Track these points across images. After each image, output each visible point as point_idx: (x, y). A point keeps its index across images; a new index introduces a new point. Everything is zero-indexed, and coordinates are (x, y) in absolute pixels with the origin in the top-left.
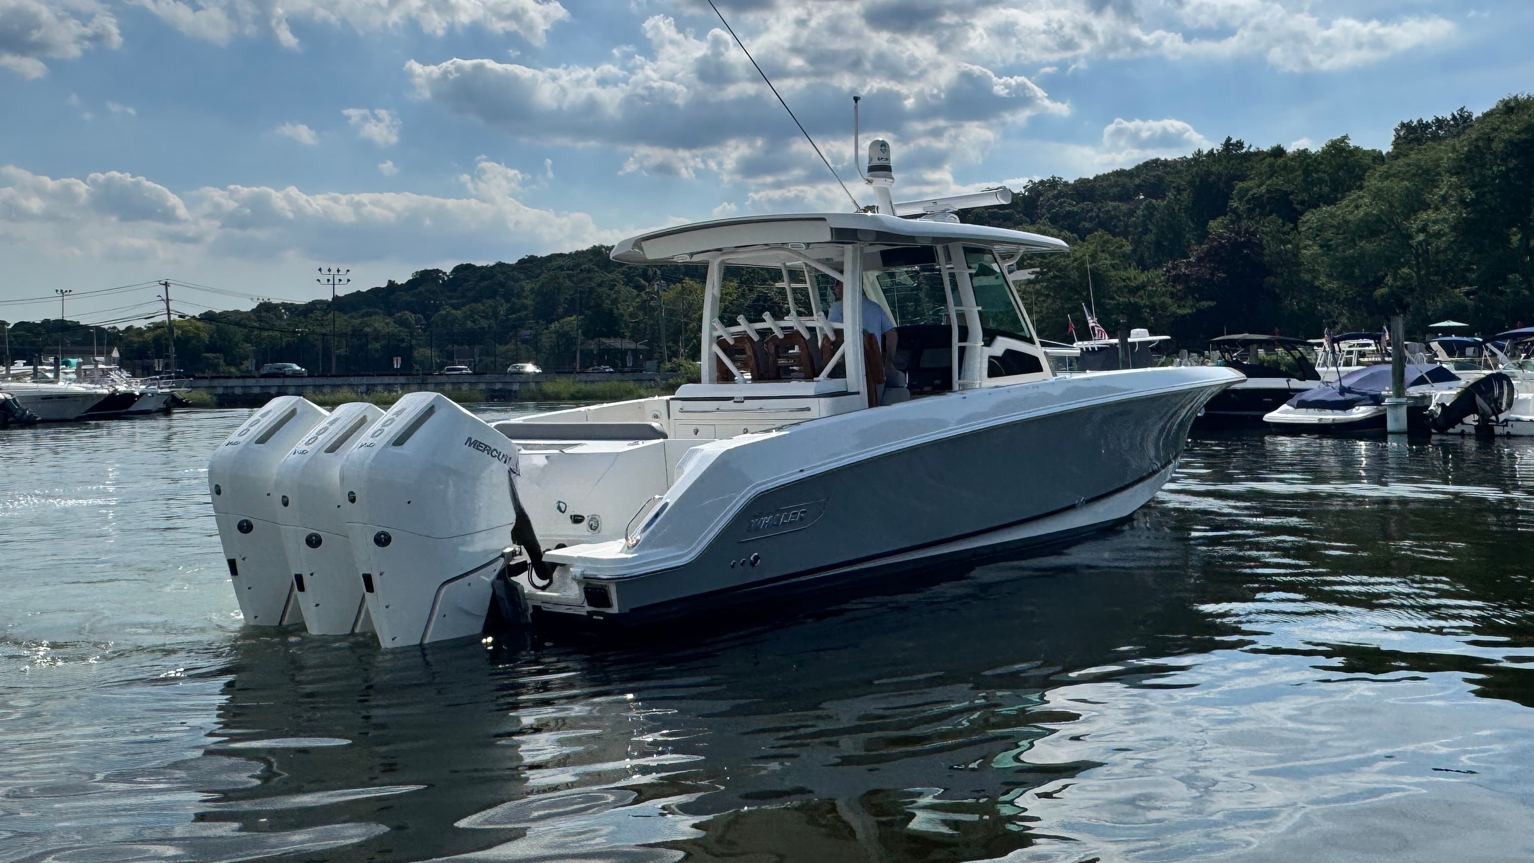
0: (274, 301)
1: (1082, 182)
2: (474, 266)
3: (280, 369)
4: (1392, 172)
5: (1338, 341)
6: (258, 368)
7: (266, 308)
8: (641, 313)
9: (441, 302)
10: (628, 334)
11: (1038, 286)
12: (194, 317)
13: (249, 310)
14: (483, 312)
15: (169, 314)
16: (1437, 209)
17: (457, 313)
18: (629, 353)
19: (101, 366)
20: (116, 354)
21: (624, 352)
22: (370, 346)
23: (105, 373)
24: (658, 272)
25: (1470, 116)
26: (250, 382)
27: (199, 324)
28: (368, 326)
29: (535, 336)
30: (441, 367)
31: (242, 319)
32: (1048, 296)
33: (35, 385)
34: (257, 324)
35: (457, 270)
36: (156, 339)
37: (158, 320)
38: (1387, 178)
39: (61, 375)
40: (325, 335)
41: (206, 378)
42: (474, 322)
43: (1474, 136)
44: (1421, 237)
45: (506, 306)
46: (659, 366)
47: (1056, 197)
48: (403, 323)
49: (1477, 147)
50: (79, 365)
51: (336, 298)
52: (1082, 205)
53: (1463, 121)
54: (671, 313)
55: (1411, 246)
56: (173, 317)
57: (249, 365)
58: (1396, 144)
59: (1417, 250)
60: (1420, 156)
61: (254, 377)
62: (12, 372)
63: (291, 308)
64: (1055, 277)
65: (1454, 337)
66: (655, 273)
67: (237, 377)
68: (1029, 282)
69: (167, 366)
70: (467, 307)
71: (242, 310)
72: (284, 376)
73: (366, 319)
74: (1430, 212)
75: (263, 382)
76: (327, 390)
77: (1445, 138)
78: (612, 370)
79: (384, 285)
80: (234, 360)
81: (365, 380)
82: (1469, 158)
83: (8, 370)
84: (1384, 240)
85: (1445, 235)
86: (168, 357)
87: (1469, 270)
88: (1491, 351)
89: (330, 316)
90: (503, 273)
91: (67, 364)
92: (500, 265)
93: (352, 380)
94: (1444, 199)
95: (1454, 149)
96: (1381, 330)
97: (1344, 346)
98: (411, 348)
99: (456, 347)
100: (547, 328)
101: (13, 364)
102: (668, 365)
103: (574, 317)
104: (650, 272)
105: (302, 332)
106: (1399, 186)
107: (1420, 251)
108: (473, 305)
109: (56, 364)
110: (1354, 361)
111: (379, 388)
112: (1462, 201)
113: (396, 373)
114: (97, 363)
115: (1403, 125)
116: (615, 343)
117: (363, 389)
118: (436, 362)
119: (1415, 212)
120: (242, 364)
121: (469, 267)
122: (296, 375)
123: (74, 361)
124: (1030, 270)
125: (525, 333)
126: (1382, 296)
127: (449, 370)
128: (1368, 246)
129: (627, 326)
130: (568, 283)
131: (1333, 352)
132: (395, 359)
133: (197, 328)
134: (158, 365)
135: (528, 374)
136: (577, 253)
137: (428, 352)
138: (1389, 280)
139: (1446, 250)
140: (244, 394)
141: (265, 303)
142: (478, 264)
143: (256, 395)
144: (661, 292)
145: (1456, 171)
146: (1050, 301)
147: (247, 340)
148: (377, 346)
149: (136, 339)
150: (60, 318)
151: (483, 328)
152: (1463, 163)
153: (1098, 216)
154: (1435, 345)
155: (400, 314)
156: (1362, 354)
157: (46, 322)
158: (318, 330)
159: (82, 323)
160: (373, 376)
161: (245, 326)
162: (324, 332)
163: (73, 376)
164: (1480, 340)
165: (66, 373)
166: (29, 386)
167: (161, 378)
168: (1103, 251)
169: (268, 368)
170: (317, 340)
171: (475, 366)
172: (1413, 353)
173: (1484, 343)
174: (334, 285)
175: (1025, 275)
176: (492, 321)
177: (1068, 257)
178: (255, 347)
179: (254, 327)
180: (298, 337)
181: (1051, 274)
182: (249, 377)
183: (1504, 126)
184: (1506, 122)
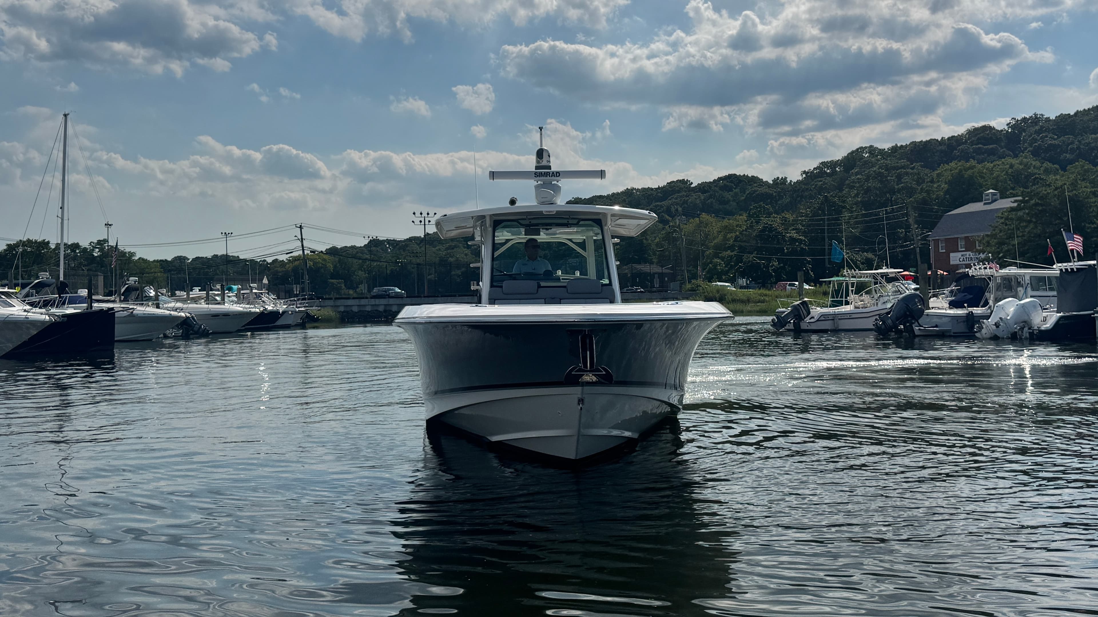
0: (381, 239)
1: (1063, 118)
3: (384, 291)
6: (370, 290)
7: (374, 243)
8: (666, 244)
10: (655, 260)
11: (1020, 213)
12: (322, 252)
13: (362, 245)
15: (303, 250)
18: (656, 276)
19: (254, 291)
20: (265, 281)
21: (652, 275)
22: (453, 273)
23: (258, 296)
24: (680, 209)
26: (363, 302)
27: (325, 257)
28: (452, 257)
31: (357, 252)
32: (1030, 222)
33: (207, 306)
34: (368, 257)
36: (295, 270)
37: (295, 254)
39: (226, 299)
40: (419, 264)
41: (331, 299)
46: (681, 287)
47: (1038, 132)
50: (239, 290)
51: (427, 235)
52: (1062, 138)
54: (690, 243)
56: (306, 252)
57: (363, 288)
61: (367, 298)
62: (191, 296)
63: (393, 243)
64: (1036, 204)
66: (677, 210)
67: (354, 298)
68: (1012, 209)
69: (303, 290)
71: (357, 246)
72: (389, 296)
75: (373, 302)
78: (642, 290)
80: (352, 285)
81: (449, 300)
83: (188, 294)
86: (303, 283)
89: (423, 249)
91: (230, 289)
93: (440, 300)
101: (192, 290)
102: (688, 286)
104: (673, 209)
105: (401, 263)
109: (223, 289)
114: (252, 288)
116: (645, 268)
120: (358, 287)
122: (398, 296)
123: (235, 287)
124: (1013, 199)
129: (655, 254)
132: (472, 282)
133: (324, 260)
134: (296, 290)
136: (613, 194)
140: (360, 311)
141: (374, 240)
143: (368, 312)
144: (682, 226)
146: (1032, 226)
147: (361, 268)
148: (459, 272)
149: (279, 269)
150: (225, 253)
153: (1078, 148)
157: (216, 256)
158: (414, 260)
159: (241, 257)
160: (455, 296)
161: (359, 258)
162: (418, 261)
163: (235, 299)
165: (229, 297)
166: (203, 306)
167: (298, 300)
168: (1084, 180)
169: (377, 290)
170: (413, 268)
174: (425, 225)
175: (1007, 203)
176: (547, 252)
177: (1049, 185)
178: (367, 275)
179: (366, 259)
180: (399, 266)
181: (1033, 202)
182: (363, 298)
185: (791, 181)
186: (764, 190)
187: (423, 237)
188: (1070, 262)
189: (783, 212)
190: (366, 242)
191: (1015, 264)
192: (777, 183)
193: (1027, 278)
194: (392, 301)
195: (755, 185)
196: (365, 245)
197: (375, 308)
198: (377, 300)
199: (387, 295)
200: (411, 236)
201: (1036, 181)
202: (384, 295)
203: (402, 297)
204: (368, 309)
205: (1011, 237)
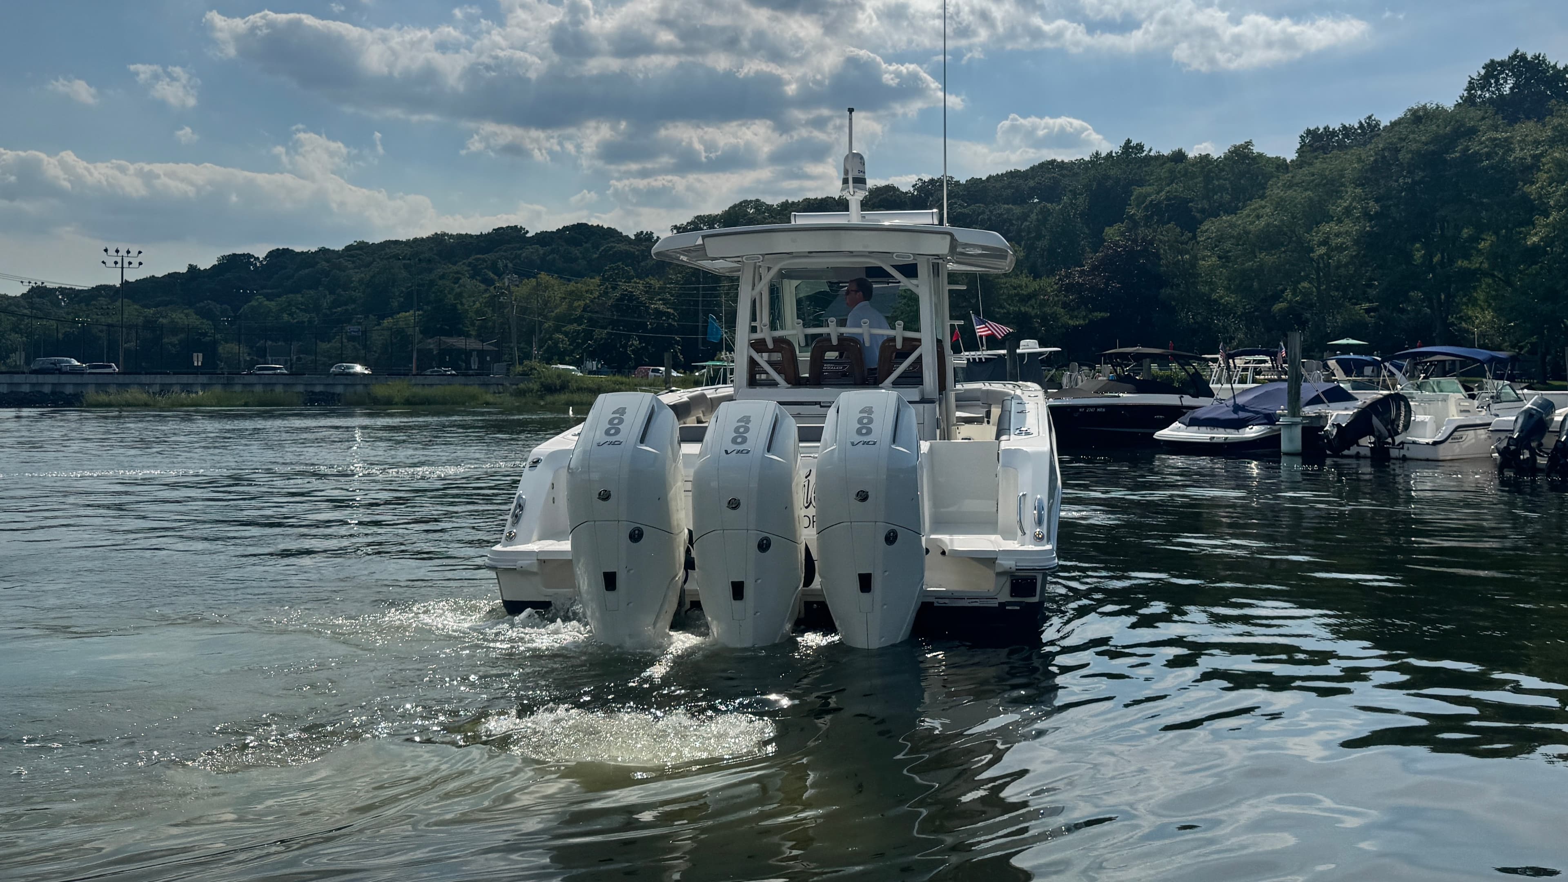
0: (49, 286)
1: (974, 183)
2: (292, 251)
3: (54, 364)
4: (1295, 181)
5: (1232, 356)
6: (28, 362)
7: (39, 293)
8: (489, 311)
9: (252, 292)
10: (473, 333)
13: (19, 295)
14: (302, 304)
16: (1340, 221)
17: (272, 304)
18: (475, 353)
21: (468, 353)
22: (165, 340)
24: (510, 265)
25: (1377, 124)
26: (17, 378)
28: (165, 317)
29: (364, 332)
30: (251, 365)
31: (10, 305)
34: (28, 311)
35: (271, 254)
38: (1290, 187)
40: (109, 325)
42: (291, 314)
43: (1381, 146)
44: (1323, 250)
45: (330, 298)
46: (508, 369)
48: (205, 314)
49: (1384, 157)
51: (125, 284)
52: (972, 207)
53: (1370, 128)
54: (524, 310)
55: (1312, 260)
57: (18, 358)
58: (1300, 151)
59: (1318, 263)
60: (1325, 165)
61: (24, 373)
63: (70, 293)
65: (1352, 356)
66: (506, 266)
70: (284, 298)
71: (10, 295)
72: (60, 372)
73: (161, 309)
74: (1332, 224)
75: (33, 378)
76: (112, 389)
77: (1352, 147)
78: (454, 372)
79: (184, 270)
81: (159, 379)
82: (1374, 168)
84: (1284, 252)
85: (1346, 249)
87: (1370, 286)
88: (1389, 371)
89: (119, 303)
90: (328, 261)
92: (323, 251)
93: (145, 379)
94: (1348, 211)
95: (1360, 160)
96: (1278, 346)
97: (1239, 362)
98: (215, 343)
99: (269, 343)
100: (379, 324)
102: (519, 369)
103: (412, 312)
104: (500, 264)
105: (83, 323)
106: (1301, 196)
107: (1321, 265)
108: (291, 295)
110: (1249, 378)
111: (177, 389)
112: (1366, 214)
113: (196, 371)
115: (1309, 132)
116: (459, 342)
117: (157, 388)
118: (245, 361)
119: (1318, 224)
120: (8, 357)
121: (286, 251)
122: (74, 371)
125: (352, 329)
126: (1280, 310)
127: (260, 369)
128: (1267, 259)
129: (473, 324)
130: (404, 274)
131: (1228, 368)
132: (195, 355)
135: (355, 374)
136: (415, 240)
137: (233, 347)
138: (1288, 294)
139: (1346, 265)
140: (12, 392)
141: (38, 287)
142: (298, 249)
143: (26, 393)
144: (512, 288)
145: (1360, 182)
147: (15, 329)
148: (175, 340)
151: (303, 322)
152: (1369, 174)
153: (989, 219)
154: (1332, 363)
155: (202, 304)
156: (1257, 372)
158: (103, 319)
160: (169, 374)
161: (13, 313)
162: (110, 321)
164: (1379, 359)
169: (42, 362)
170: (101, 331)
171: (291, 365)
172: (1310, 371)
173: (1383, 362)
174: (122, 268)
176: (313, 315)
178: (24, 339)
179: (24, 315)
180: (78, 328)
182: (17, 373)
183: (1411, 136)
184: (1413, 132)
185: (658, 237)
186: (622, 247)
187: (118, 285)
188: (977, 349)
189: (647, 276)
190: (25, 289)
192: (641, 239)
194: (64, 379)
195: (612, 239)
196: (23, 295)
197: (37, 389)
198: (40, 376)
199: (57, 369)
200: (99, 284)
202: (52, 369)
203: (83, 374)
204: (26, 389)
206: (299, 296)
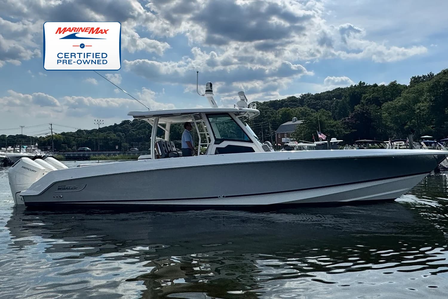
0: (82, 129)
1: (317, 94)
4: (410, 91)
5: (393, 142)
6: (77, 149)
7: (79, 131)
11: (304, 125)
12: (59, 134)
13: (75, 132)
14: (142, 132)
15: (52, 133)
16: (423, 102)
17: (134, 133)
19: (33, 148)
20: (37, 144)
22: (109, 143)
23: (34, 150)
25: (433, 75)
26: (75, 153)
27: (61, 136)
28: (109, 137)
30: (130, 148)
31: (73, 134)
32: (307, 128)
33: (14, 153)
34: (77, 136)
35: (134, 120)
36: (49, 140)
37: (49, 135)
38: (408, 93)
39: (22, 151)
40: (96, 139)
41: (62, 151)
42: (139, 135)
43: (434, 81)
44: (418, 111)
47: (309, 99)
48: (119, 136)
49: (435, 84)
50: (27, 148)
51: (100, 128)
52: (317, 101)
53: (431, 76)
55: (415, 114)
56: (53, 134)
57: (75, 147)
58: (411, 83)
59: (417, 115)
60: (418, 87)
61: (76, 151)
62: (8, 150)
63: (86, 131)
64: (309, 122)
65: (428, 141)
67: (71, 151)
68: (301, 124)
69: (51, 148)
70: (137, 131)
71: (73, 132)
72: (85, 151)
73: (108, 134)
74: (421, 103)
75: (78, 153)
76: (97, 155)
77: (426, 81)
79: (113, 125)
80: (70, 146)
81: (108, 152)
82: (432, 87)
83: (7, 149)
84: (407, 111)
85: (425, 110)
86: (52, 145)
87: (433, 121)
88: (439, 145)
89: (98, 134)
91: (23, 147)
93: (104, 152)
94: (425, 100)
95: (428, 85)
96: (406, 138)
97: (395, 143)
98: (121, 143)
99: (134, 143)
101: (8, 147)
105: (90, 138)
106: (412, 96)
107: (418, 115)
108: (139, 130)
109: (20, 147)
110: (398, 147)
111: (112, 155)
112: (431, 100)
113: (117, 150)
114: (32, 147)
115: (413, 77)
117: (107, 155)
118: (128, 147)
119: (416, 103)
120: (72, 147)
122: (88, 151)
123: (25, 147)
124: (301, 121)
126: (406, 128)
127: (132, 149)
128: (403, 113)
131: (392, 145)
132: (116, 146)
133: (60, 137)
134: (49, 148)
137: (126, 144)
138: (409, 123)
139: (425, 115)
140: (73, 156)
145: (429, 91)
146: (307, 129)
147: (74, 140)
148: (112, 142)
149: (42, 140)
150: (21, 134)
151: (142, 137)
152: (431, 89)
153: (322, 105)
154: (422, 143)
155: (118, 133)
156: (400, 146)
157: (17, 135)
158: (94, 138)
159: (27, 136)
160: (110, 151)
161: (73, 137)
162: (96, 138)
163: (25, 151)
164: (436, 141)
165: (23, 150)
166: (12, 154)
167: (50, 152)
168: (323, 115)
169: (80, 149)
170: (94, 141)
171: (139, 148)
172: (416, 145)
174: (99, 125)
175: (300, 122)
177: (313, 116)
178: (76, 143)
180: (89, 140)
181: (308, 122)
183: (443, 78)
184: (444, 77)
187: (98, 129)
188: (319, 141)
191: (302, 142)
193: (306, 147)
194: (85, 153)
197: (79, 155)
198: (80, 152)
200: (93, 129)
201: (308, 115)
202: (83, 150)
203: (90, 151)
204: (77, 155)
205: (301, 133)
206: (141, 130)
